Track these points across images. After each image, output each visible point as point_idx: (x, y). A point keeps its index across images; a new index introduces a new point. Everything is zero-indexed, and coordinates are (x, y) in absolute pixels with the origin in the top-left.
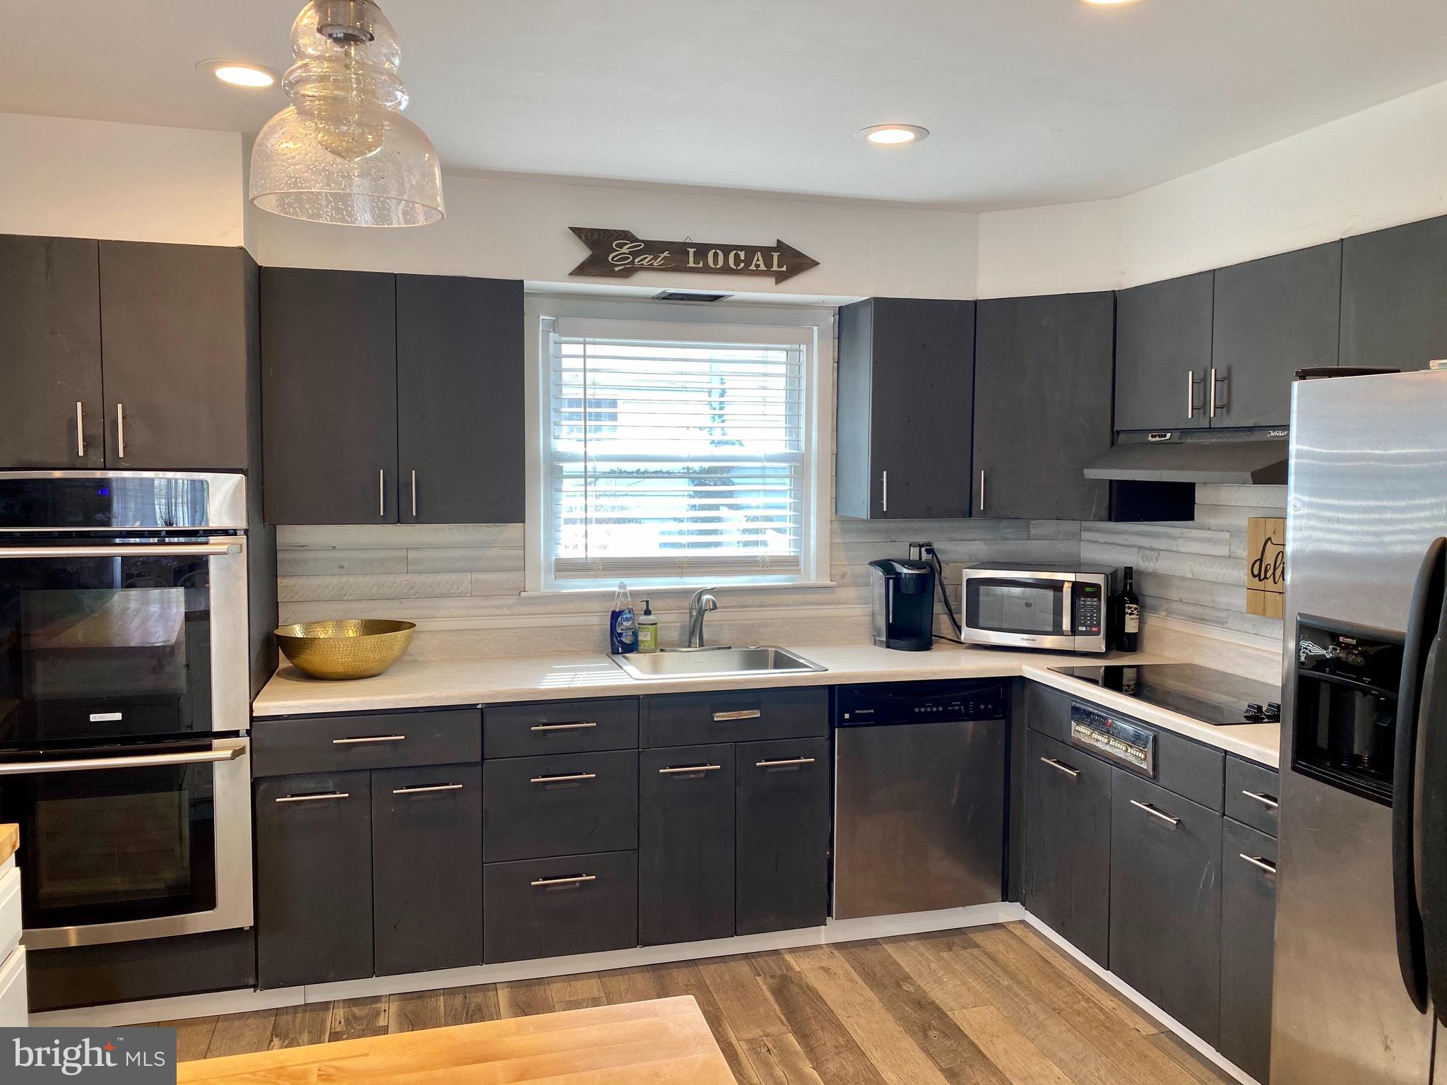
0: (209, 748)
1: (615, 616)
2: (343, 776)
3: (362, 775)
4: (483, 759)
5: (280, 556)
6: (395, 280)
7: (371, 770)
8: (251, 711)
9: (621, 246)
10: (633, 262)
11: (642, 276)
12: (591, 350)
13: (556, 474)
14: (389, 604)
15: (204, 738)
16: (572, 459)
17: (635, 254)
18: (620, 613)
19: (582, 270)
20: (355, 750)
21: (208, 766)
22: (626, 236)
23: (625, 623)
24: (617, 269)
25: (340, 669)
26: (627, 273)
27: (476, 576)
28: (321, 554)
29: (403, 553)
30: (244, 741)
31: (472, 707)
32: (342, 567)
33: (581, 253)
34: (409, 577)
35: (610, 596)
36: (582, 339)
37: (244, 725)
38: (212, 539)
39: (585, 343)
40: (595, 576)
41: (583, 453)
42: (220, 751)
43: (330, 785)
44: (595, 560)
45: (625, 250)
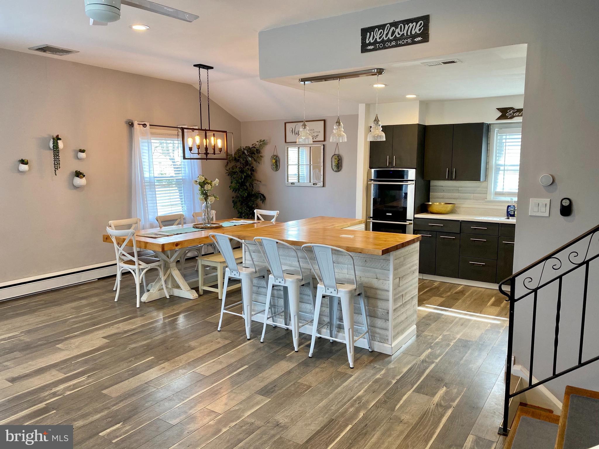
0: (406, 222)
1: (508, 206)
2: (431, 231)
3: (434, 232)
4: (460, 232)
5: (431, 188)
6: (453, 125)
7: (436, 231)
8: (414, 216)
9: (510, 111)
10: (513, 115)
11: (515, 118)
12: (508, 137)
13: (498, 170)
14: (454, 200)
15: (405, 220)
16: (502, 166)
17: (514, 113)
18: (510, 206)
19: (499, 118)
20: (433, 227)
21: (405, 225)
22: (512, 108)
23: (511, 209)
24: (509, 117)
25: (435, 211)
26: (512, 118)
27: (475, 195)
28: (439, 188)
29: (458, 188)
30: (412, 222)
31: (458, 221)
32: (444, 191)
33: (499, 114)
34: (459, 194)
35: (508, 202)
36: (505, 134)
37: (413, 219)
38: (409, 182)
39: (506, 135)
40: (505, 196)
41: (504, 164)
42: (407, 223)
43: (428, 233)
44: (506, 192)
45: (511, 112)
